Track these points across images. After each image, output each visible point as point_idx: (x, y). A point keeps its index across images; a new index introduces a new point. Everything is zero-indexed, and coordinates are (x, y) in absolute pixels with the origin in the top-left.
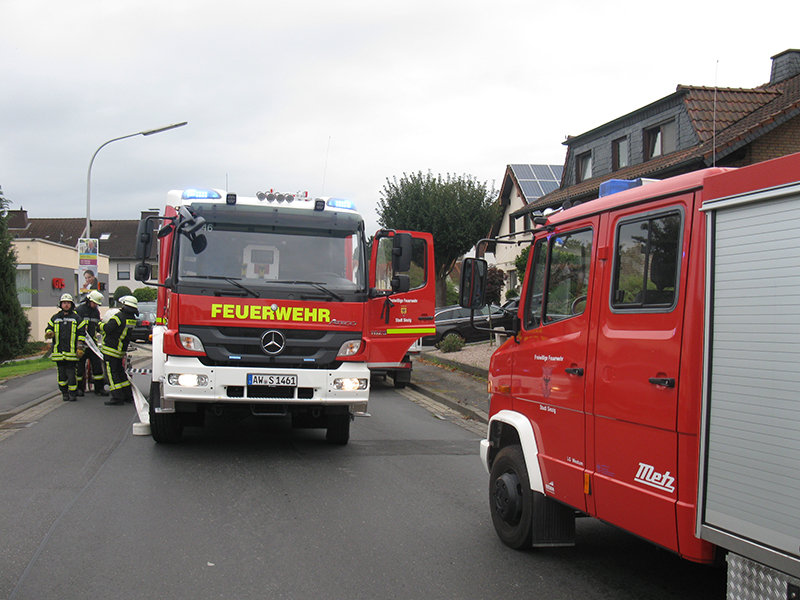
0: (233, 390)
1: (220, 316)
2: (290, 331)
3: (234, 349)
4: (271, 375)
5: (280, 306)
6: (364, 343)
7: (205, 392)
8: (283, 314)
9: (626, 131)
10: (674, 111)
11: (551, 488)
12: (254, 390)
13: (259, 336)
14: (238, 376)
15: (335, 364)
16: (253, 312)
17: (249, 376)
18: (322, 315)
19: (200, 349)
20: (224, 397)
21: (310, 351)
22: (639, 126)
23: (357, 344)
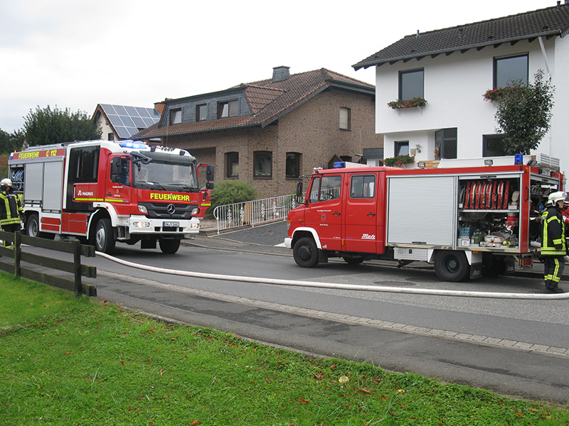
0: (157, 229)
1: (153, 198)
2: (177, 204)
3: (158, 211)
4: (171, 222)
5: (173, 194)
6: (199, 209)
7: (148, 230)
8: (175, 197)
9: (207, 101)
10: (238, 96)
11: (325, 247)
12: (165, 228)
13: (166, 206)
14: (159, 223)
15: (190, 218)
16: (165, 197)
17: (164, 223)
18: (186, 198)
19: (146, 212)
20: (154, 231)
21: (182, 212)
22: (216, 100)
23: (196, 209)
